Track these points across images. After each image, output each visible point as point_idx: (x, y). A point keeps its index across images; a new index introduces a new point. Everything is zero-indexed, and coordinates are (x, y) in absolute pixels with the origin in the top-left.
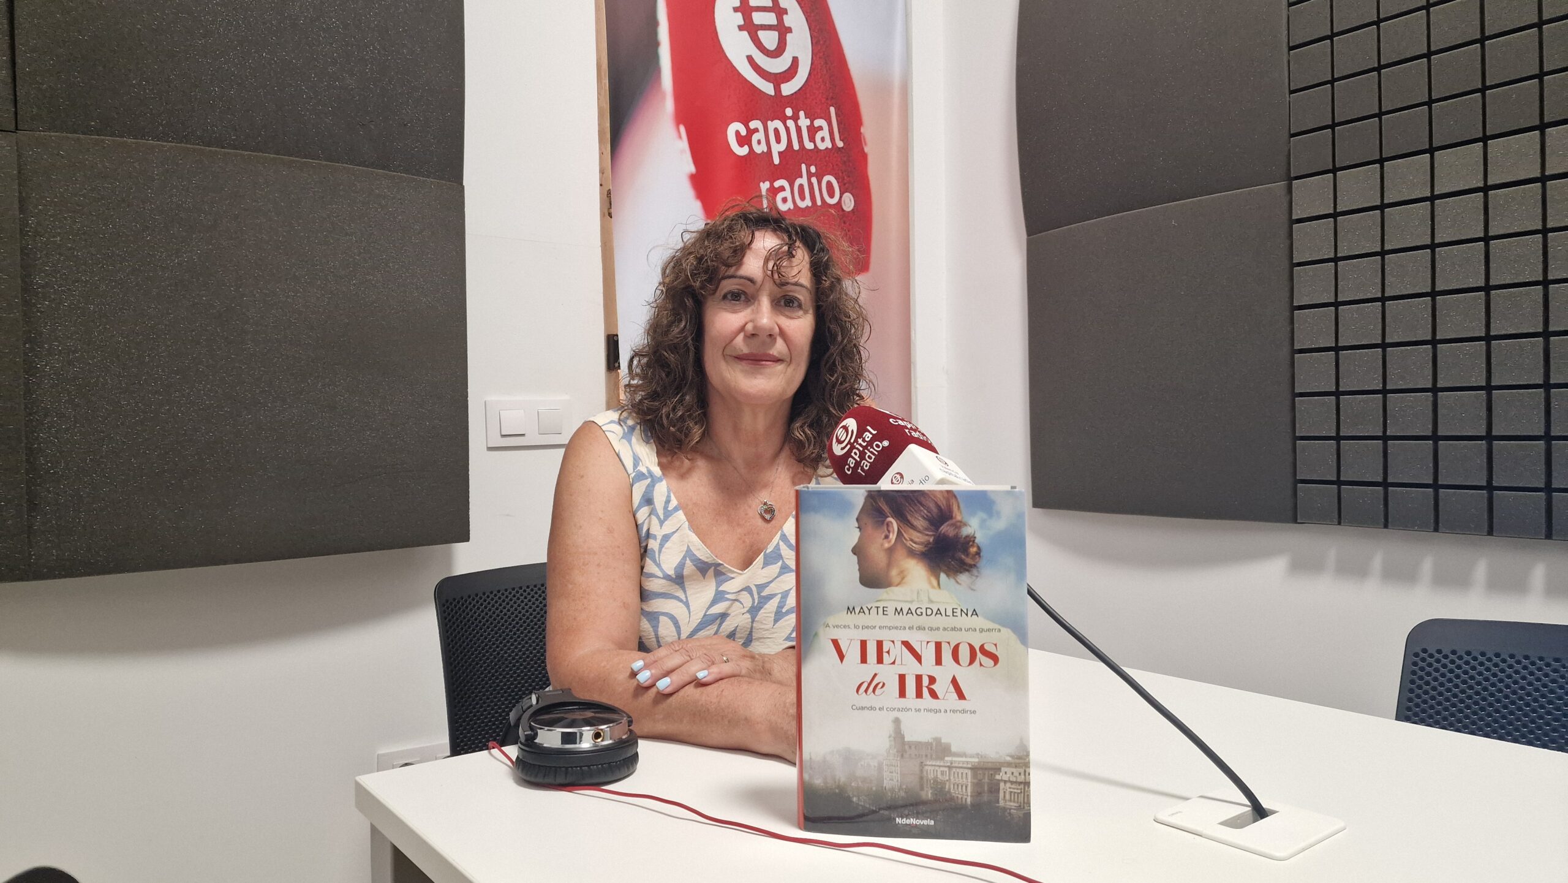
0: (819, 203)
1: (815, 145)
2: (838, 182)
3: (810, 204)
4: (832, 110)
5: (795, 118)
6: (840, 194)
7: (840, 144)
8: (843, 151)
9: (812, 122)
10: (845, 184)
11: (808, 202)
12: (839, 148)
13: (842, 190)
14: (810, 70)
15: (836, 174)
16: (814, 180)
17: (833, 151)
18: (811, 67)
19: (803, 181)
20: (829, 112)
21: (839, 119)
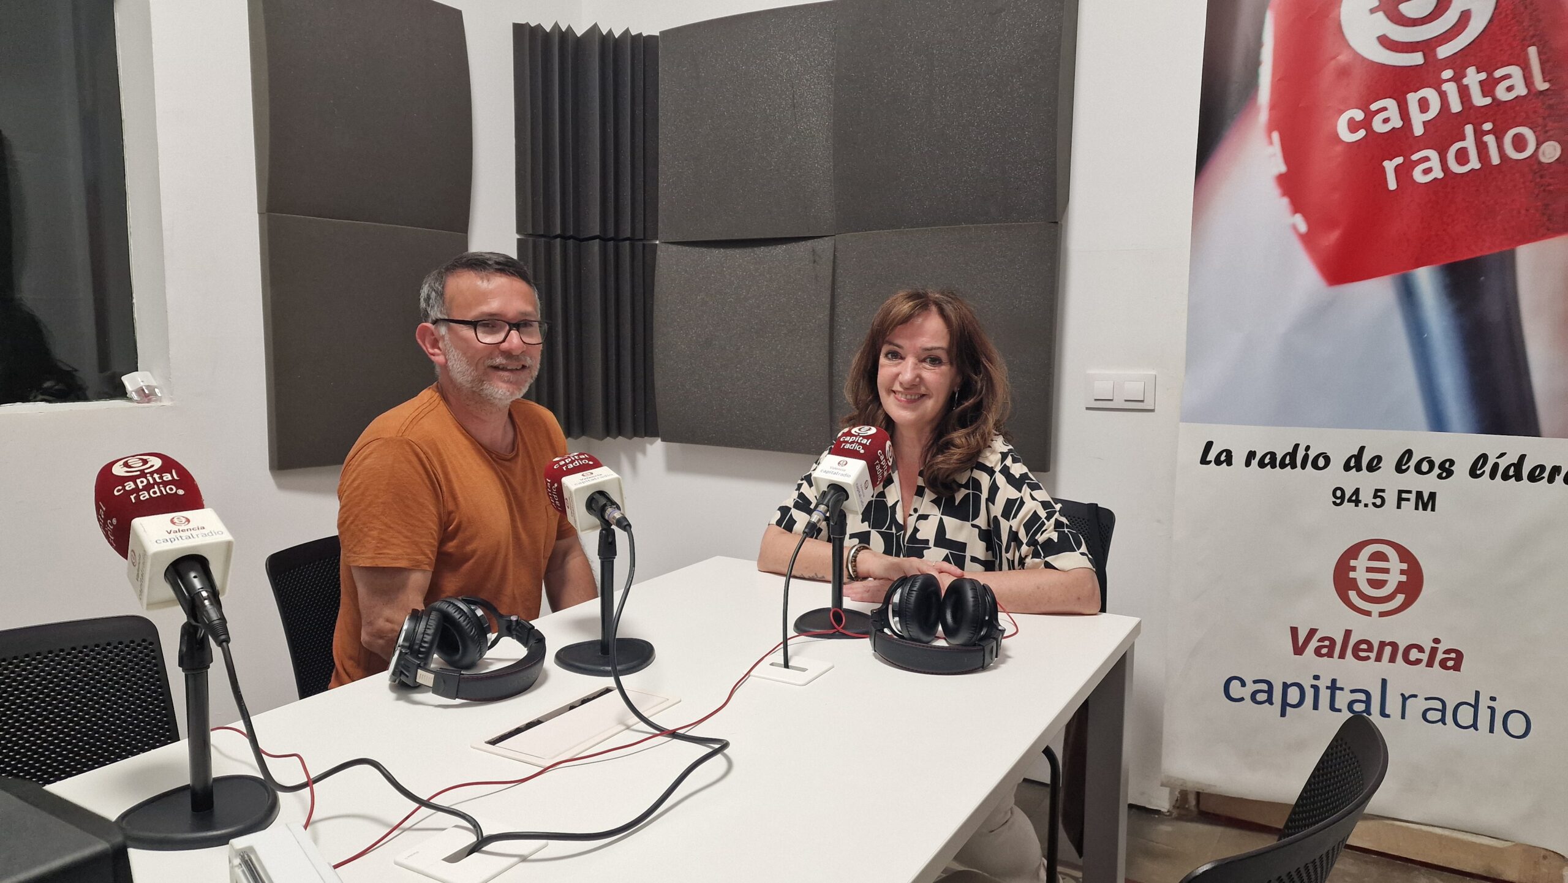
0: (1495, 160)
1: (1494, 99)
2: (1534, 132)
3: (1477, 166)
4: (1533, 51)
5: (1458, 78)
6: (1537, 144)
7: (1541, 85)
8: (1550, 92)
9: (1490, 75)
10: (1546, 132)
11: (1474, 163)
12: (1541, 92)
13: (1541, 139)
14: (1492, 17)
15: (1532, 123)
16: (1490, 139)
17: (1530, 97)
18: (1493, 14)
19: (1469, 143)
20: (1527, 54)
21: (1543, 57)
